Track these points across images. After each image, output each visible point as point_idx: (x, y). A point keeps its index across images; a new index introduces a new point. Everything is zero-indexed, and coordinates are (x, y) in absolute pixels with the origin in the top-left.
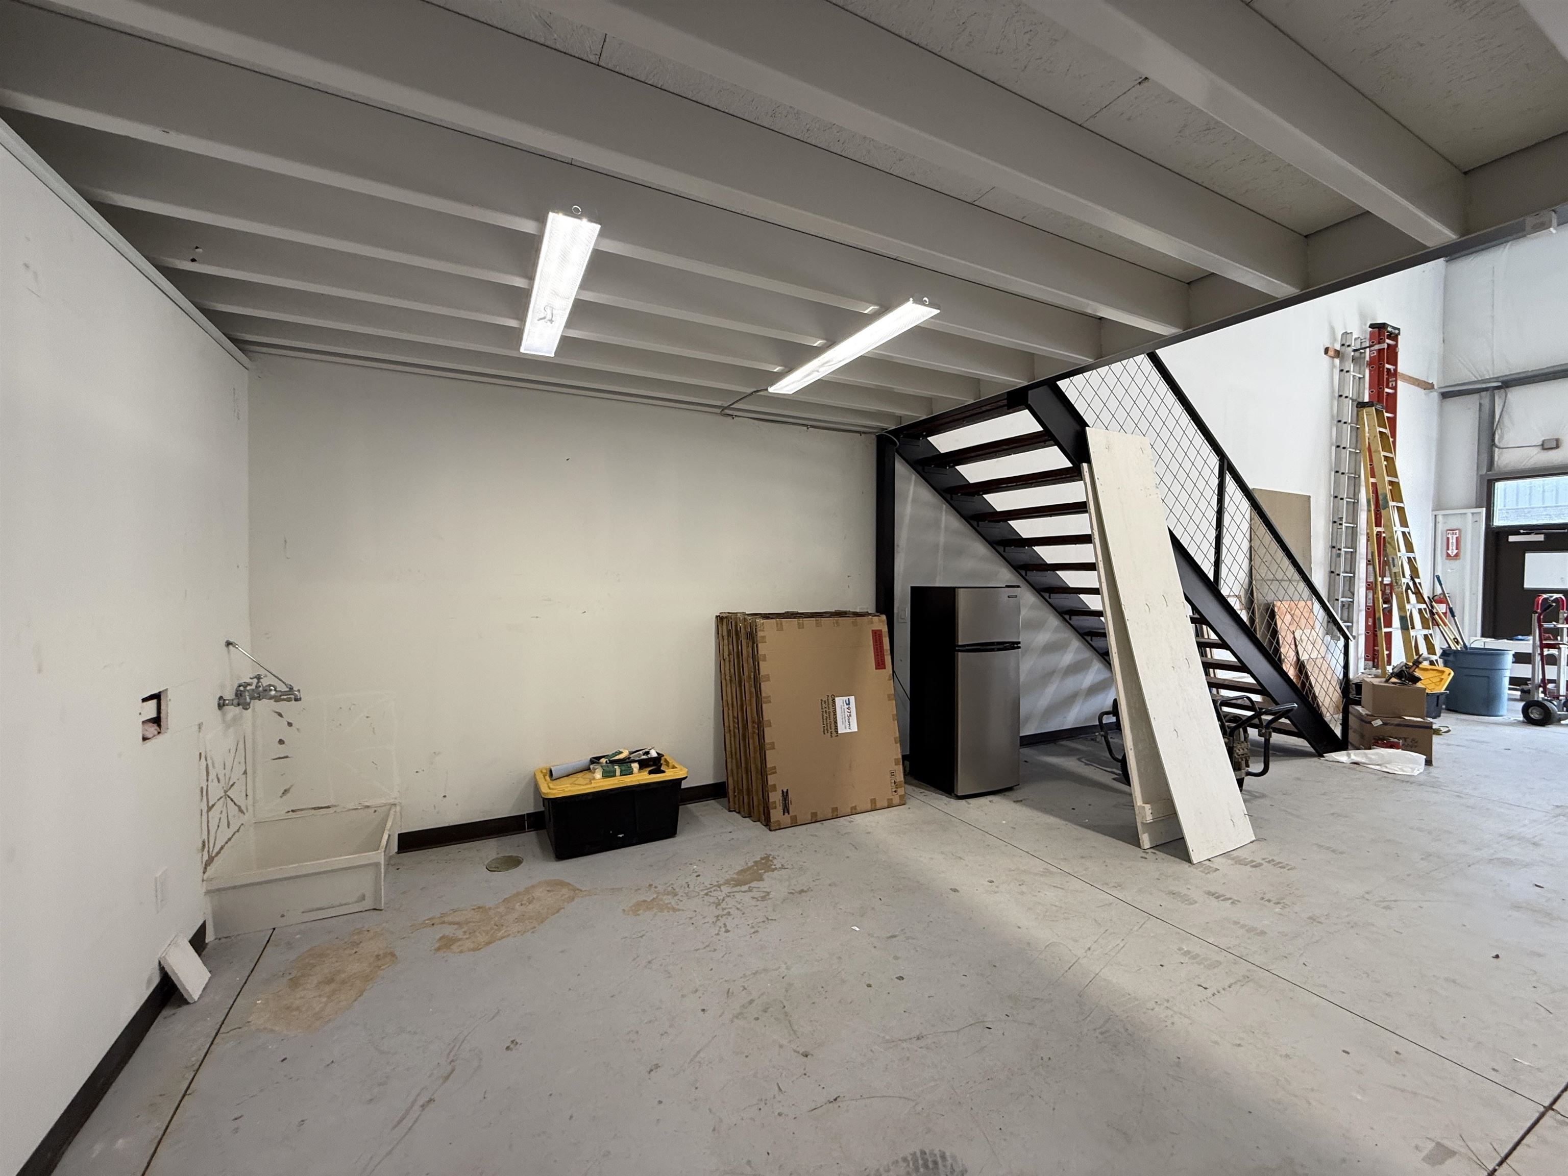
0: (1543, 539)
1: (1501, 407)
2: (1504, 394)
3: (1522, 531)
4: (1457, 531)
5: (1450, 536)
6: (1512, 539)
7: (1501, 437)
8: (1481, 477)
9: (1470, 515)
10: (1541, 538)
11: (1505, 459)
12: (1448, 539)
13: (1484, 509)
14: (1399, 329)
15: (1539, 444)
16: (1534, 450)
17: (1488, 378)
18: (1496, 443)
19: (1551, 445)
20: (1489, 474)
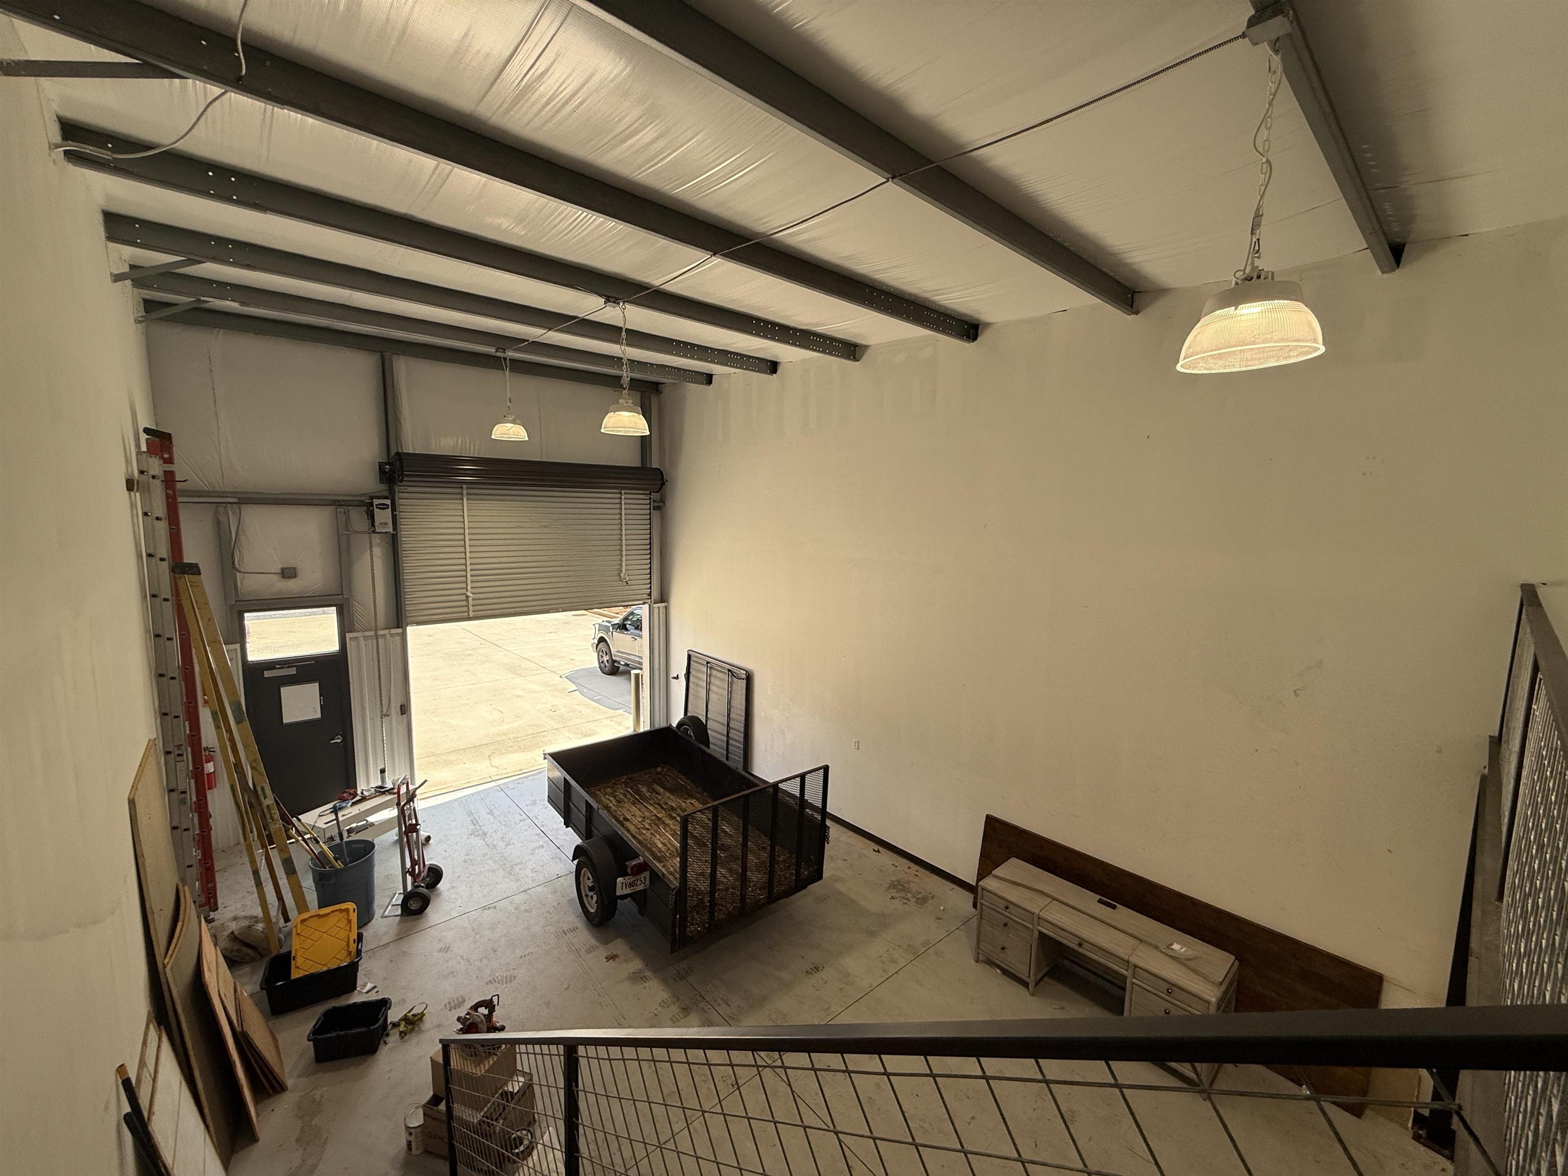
0: (294, 673)
1: (236, 524)
2: (238, 512)
3: (278, 666)
6: (267, 674)
7: (241, 559)
8: (228, 607)
10: (293, 671)
11: (250, 584)
13: (237, 645)
14: (170, 435)
15: (279, 571)
16: (276, 578)
17: (219, 489)
18: (237, 566)
19: (288, 573)
20: (238, 603)
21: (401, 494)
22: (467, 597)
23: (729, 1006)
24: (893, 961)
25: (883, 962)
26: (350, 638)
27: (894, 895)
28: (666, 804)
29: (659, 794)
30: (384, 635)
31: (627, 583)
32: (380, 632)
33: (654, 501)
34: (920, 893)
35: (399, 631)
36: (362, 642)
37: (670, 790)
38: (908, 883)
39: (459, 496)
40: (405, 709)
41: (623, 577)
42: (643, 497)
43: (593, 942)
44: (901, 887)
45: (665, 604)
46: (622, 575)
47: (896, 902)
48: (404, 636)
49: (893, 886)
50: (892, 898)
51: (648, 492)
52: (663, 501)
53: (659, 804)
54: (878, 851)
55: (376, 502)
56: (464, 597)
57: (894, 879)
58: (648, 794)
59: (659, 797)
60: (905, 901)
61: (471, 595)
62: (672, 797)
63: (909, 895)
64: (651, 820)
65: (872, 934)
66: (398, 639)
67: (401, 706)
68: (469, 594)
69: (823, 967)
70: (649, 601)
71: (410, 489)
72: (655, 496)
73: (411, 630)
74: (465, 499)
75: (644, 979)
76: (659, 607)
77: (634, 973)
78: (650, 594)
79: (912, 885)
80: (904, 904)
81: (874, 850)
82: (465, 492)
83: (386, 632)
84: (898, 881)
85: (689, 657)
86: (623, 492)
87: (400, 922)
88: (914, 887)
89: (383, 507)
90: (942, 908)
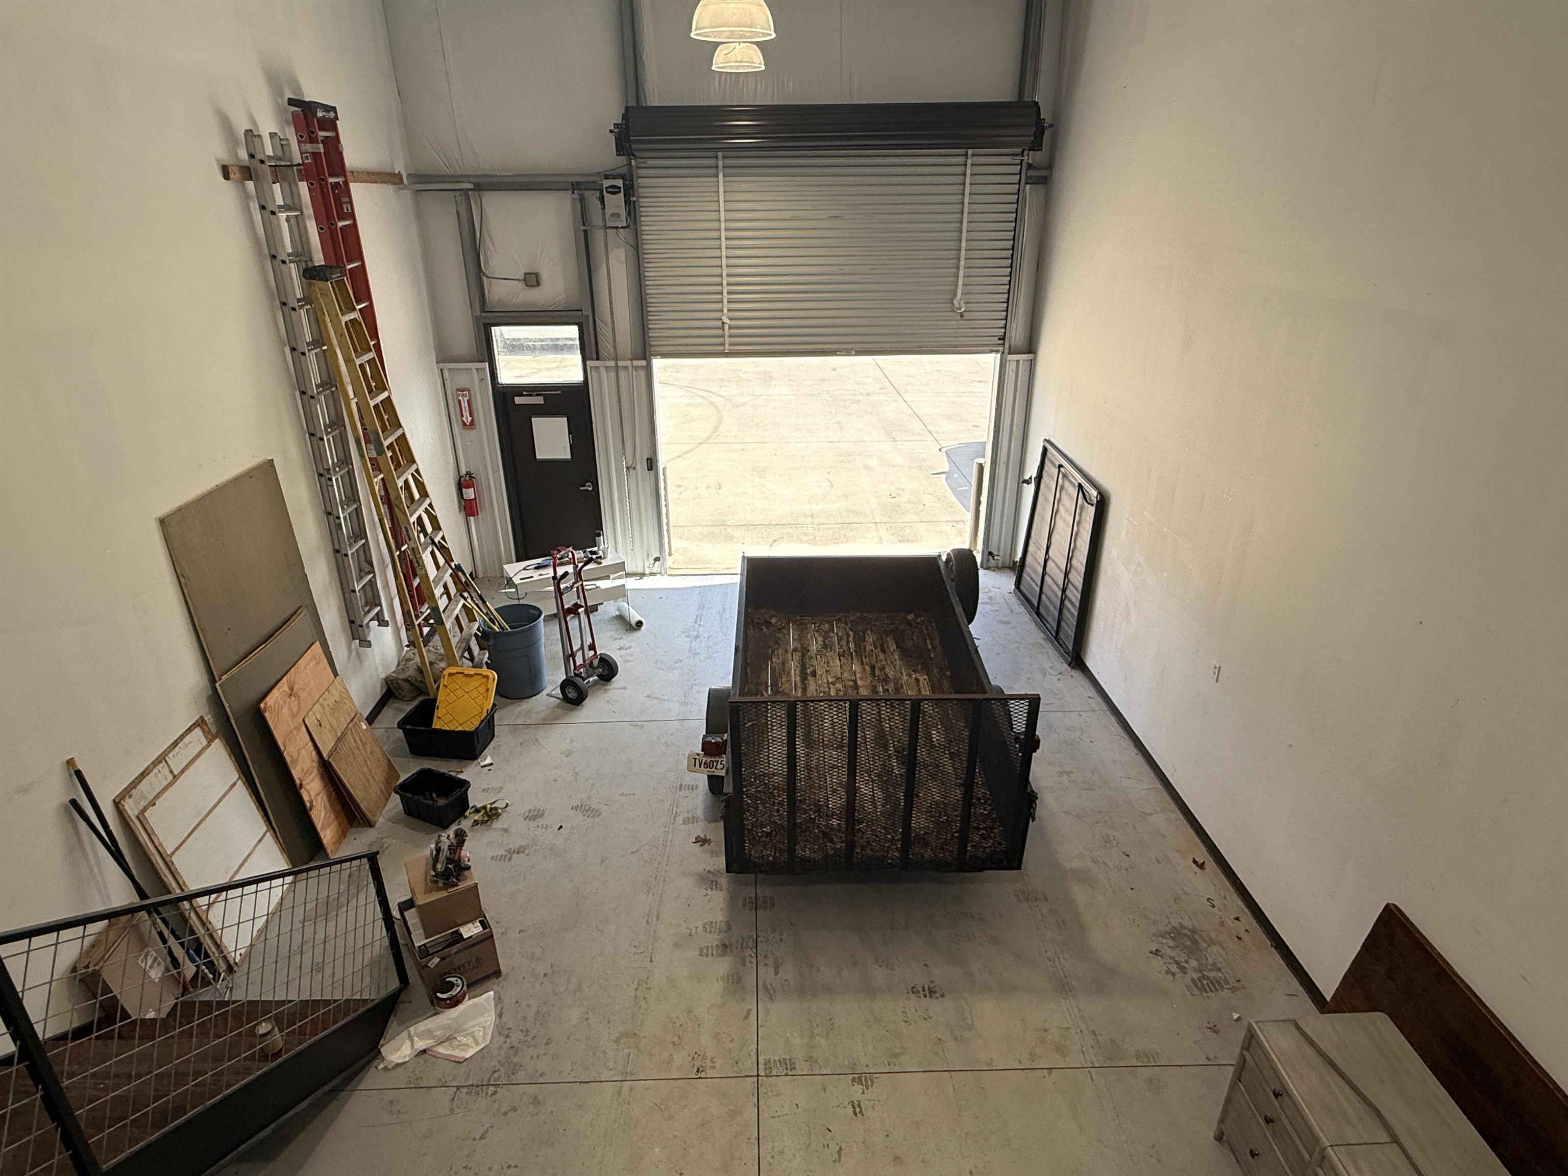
0: (542, 402)
1: (479, 217)
2: (480, 200)
3: (525, 393)
4: (467, 392)
5: (460, 398)
6: (518, 400)
7: (486, 262)
8: (476, 319)
9: (475, 372)
10: (540, 400)
11: (497, 292)
12: (460, 401)
13: (487, 363)
14: (334, 109)
15: (522, 277)
16: (521, 285)
17: (459, 173)
18: (484, 270)
19: (532, 280)
20: (483, 315)
21: (640, 171)
22: (723, 323)
23: (777, 973)
24: (1060, 1049)
25: (1043, 1041)
26: (591, 367)
27: (1165, 950)
28: (882, 669)
29: (883, 651)
30: (626, 368)
31: (962, 315)
32: (621, 363)
33: (1030, 166)
34: (1219, 970)
35: (643, 363)
36: (604, 374)
37: (905, 653)
38: (1211, 942)
39: (713, 171)
40: (651, 464)
41: (957, 305)
42: (1007, 160)
43: (700, 812)
44: (1188, 943)
45: (1031, 356)
46: (955, 302)
47: (1157, 962)
48: (648, 370)
49: (1177, 934)
50: (1157, 953)
51: (1019, 150)
52: (1050, 166)
53: (873, 667)
54: (1201, 866)
55: (607, 183)
56: (719, 323)
57: (1188, 923)
58: (869, 647)
59: (882, 656)
60: (1174, 968)
61: (728, 321)
62: (898, 662)
63: (1194, 963)
64: (845, 686)
65: (1064, 988)
66: (642, 373)
67: (647, 459)
68: (725, 320)
69: (942, 996)
70: (1001, 349)
71: (651, 162)
72: (1030, 157)
73: (658, 363)
74: (721, 175)
75: (714, 885)
76: (1018, 361)
77: (709, 872)
78: (1003, 338)
79: (1216, 949)
80: (1168, 972)
81: (1195, 862)
82: (720, 164)
83: (628, 363)
84: (1194, 931)
85: (1045, 450)
86: (970, 152)
87: (558, 706)
88: (1215, 954)
89: (614, 190)
90: (1236, 1016)
